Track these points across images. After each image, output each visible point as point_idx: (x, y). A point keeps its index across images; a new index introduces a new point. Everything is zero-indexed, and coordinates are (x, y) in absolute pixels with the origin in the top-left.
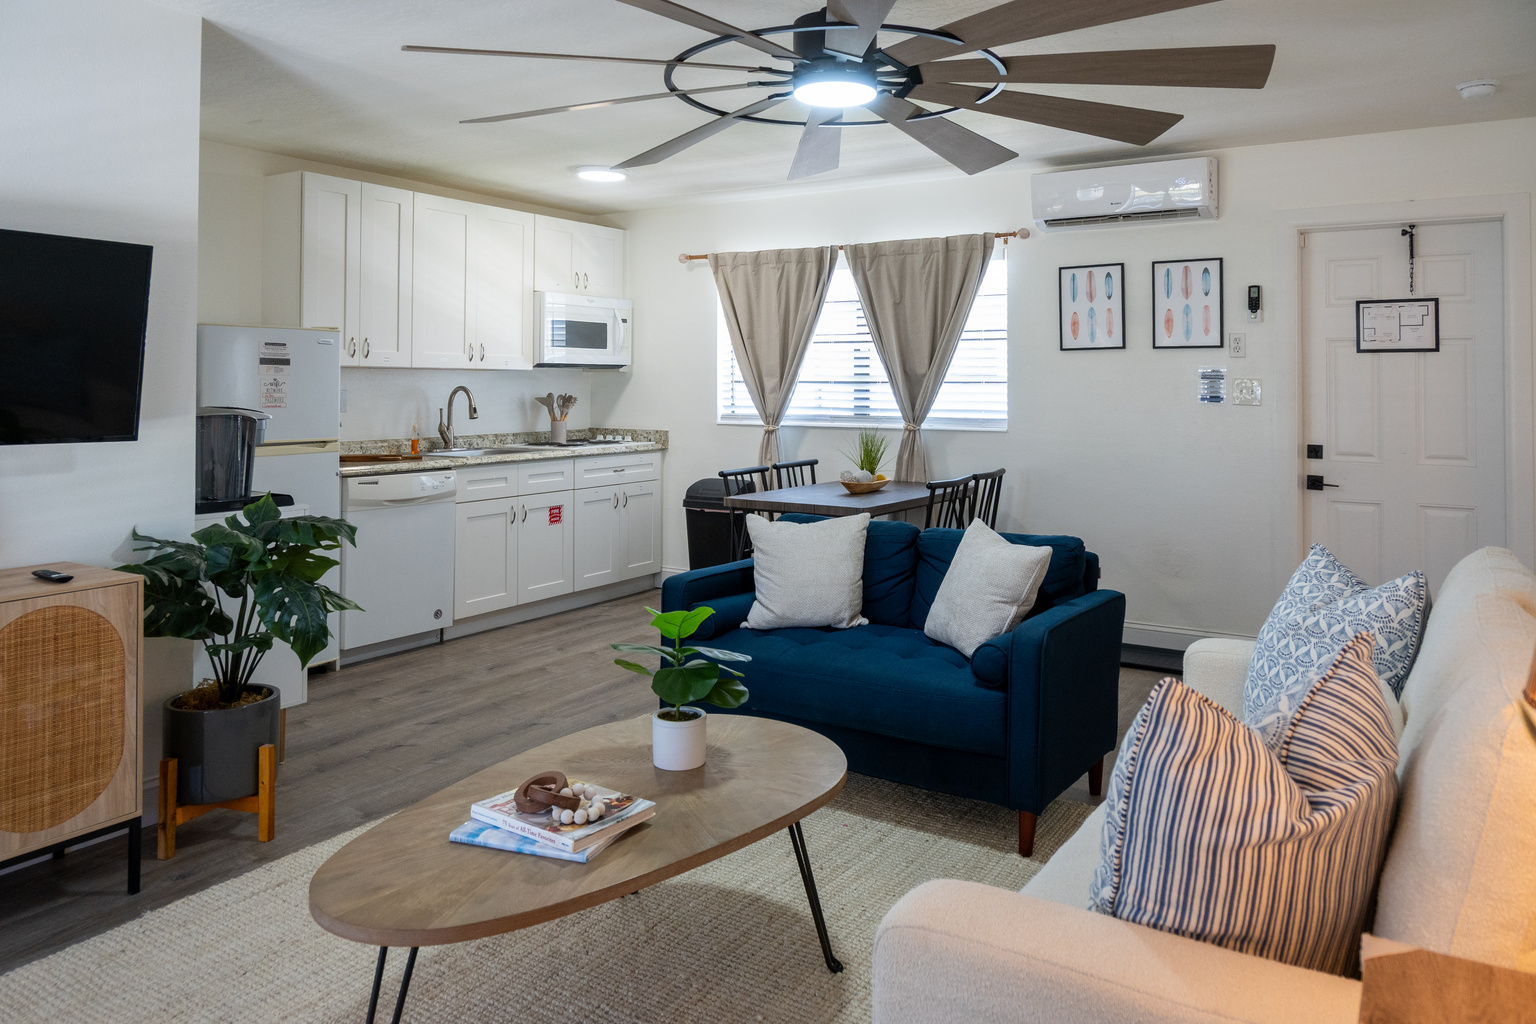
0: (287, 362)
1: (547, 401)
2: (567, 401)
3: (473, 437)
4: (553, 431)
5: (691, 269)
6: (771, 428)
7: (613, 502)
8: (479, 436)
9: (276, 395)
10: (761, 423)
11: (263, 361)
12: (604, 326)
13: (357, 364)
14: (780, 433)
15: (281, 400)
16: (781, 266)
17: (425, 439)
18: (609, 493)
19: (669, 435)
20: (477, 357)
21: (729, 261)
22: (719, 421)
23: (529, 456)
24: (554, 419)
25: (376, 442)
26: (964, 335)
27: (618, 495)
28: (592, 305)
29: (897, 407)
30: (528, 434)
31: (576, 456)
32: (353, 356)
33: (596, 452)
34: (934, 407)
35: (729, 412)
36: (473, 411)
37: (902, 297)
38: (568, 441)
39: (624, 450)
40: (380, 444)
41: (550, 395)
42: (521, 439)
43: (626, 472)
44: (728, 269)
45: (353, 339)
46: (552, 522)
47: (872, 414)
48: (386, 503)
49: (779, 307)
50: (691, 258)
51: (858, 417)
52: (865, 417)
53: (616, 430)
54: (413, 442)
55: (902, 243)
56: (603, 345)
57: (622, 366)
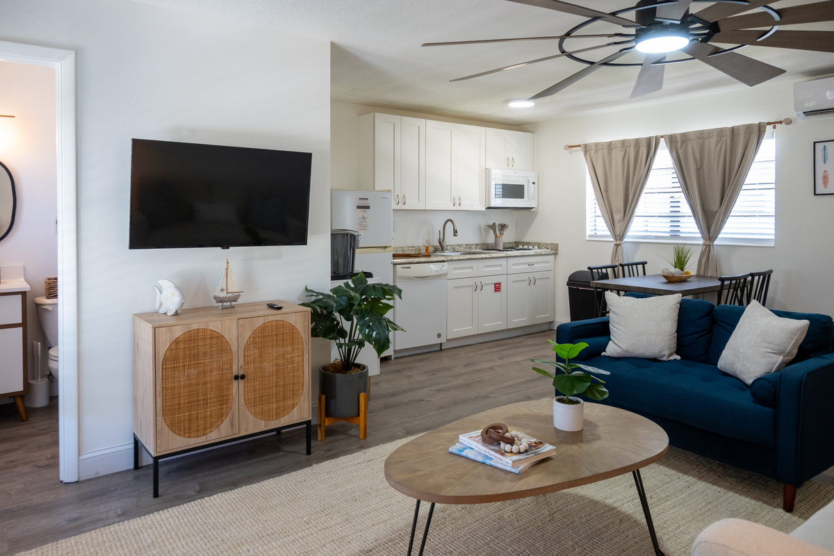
0: (368, 207)
1: (493, 227)
2: (503, 227)
3: (455, 245)
4: (496, 243)
5: (571, 153)
6: (618, 243)
7: (528, 282)
8: (459, 245)
9: (364, 224)
10: (612, 240)
11: (359, 207)
12: (523, 186)
13: (399, 208)
14: (624, 246)
15: (366, 226)
16: (624, 149)
17: (432, 246)
18: (525, 277)
19: (559, 246)
20: (457, 204)
21: (593, 148)
22: (587, 238)
23: (484, 256)
24: (496, 237)
25: (409, 247)
26: (744, 187)
27: (530, 277)
28: (517, 175)
29: (698, 231)
30: (483, 244)
31: (508, 257)
32: (398, 204)
33: (519, 254)
34: (723, 231)
35: (593, 233)
36: (455, 232)
37: (702, 164)
38: (504, 248)
39: (534, 253)
40: (411, 248)
41: (494, 224)
42: (479, 247)
43: (535, 266)
44: (593, 152)
45: (398, 196)
46: (495, 291)
47: (681, 235)
48: (415, 278)
49: (623, 173)
50: (571, 147)
51: (672, 237)
52: (677, 237)
53: (529, 243)
54: (426, 247)
55: (702, 132)
56: (522, 197)
57: (532, 208)
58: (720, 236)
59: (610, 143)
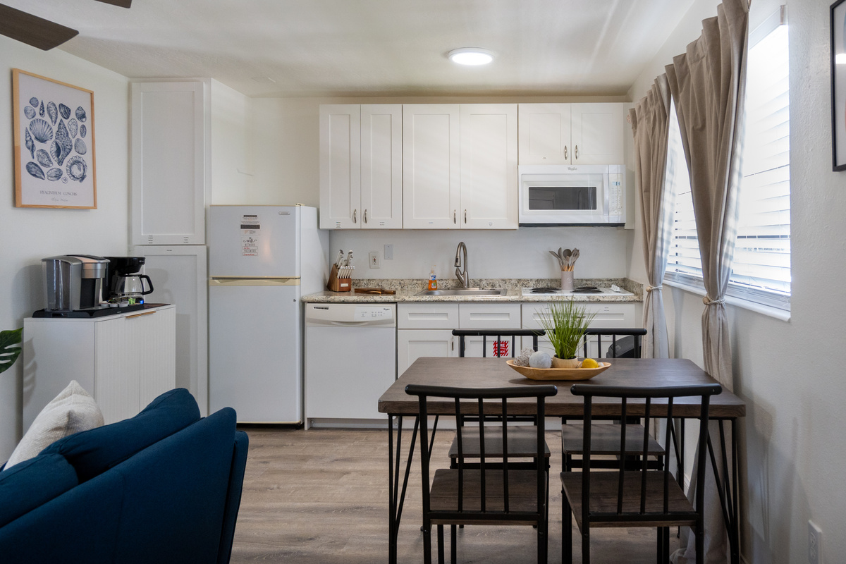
0: (258, 227)
4: (563, 280)
6: (650, 288)
8: (503, 280)
9: (251, 248)
11: (243, 227)
13: (360, 227)
15: (254, 251)
20: (460, 219)
24: (563, 269)
31: (522, 301)
32: (355, 222)
33: (547, 299)
42: (543, 284)
45: (355, 211)
48: (335, 323)
54: (431, 282)
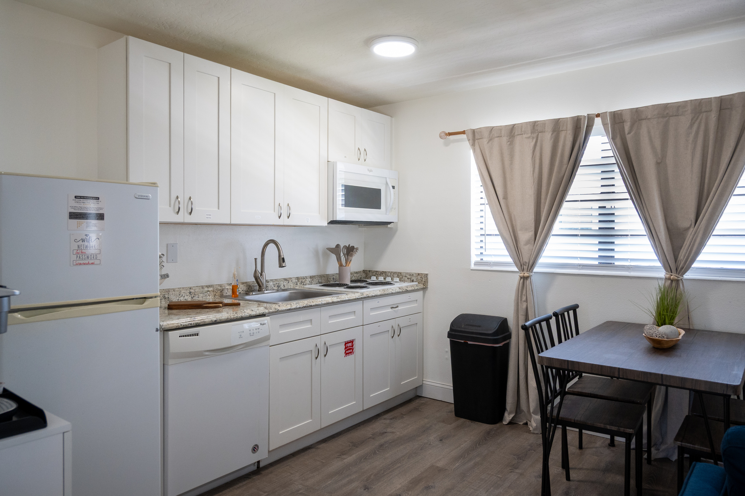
0: (100, 217)
1: (336, 250)
2: (350, 250)
3: (280, 280)
4: (340, 274)
5: (447, 144)
6: (526, 275)
7: (391, 334)
8: (285, 280)
10: (515, 269)
12: (380, 190)
13: (181, 221)
14: (534, 278)
16: (535, 135)
17: (243, 283)
18: (387, 326)
19: (429, 277)
20: (284, 216)
21: (486, 134)
22: (473, 267)
23: (328, 299)
24: (341, 265)
25: (203, 287)
26: (737, 191)
27: (394, 326)
28: (371, 174)
29: (656, 258)
30: (321, 276)
31: (365, 298)
32: (178, 212)
33: (379, 293)
34: (700, 258)
35: (478, 259)
36: (282, 261)
37: (664, 156)
38: (352, 281)
39: (398, 290)
40: (206, 289)
41: (338, 246)
42: (316, 280)
43: (399, 308)
44: (485, 141)
45: (177, 198)
46: (346, 354)
47: (617, 263)
48: (207, 353)
49: (534, 171)
50: (450, 134)
51: (601, 266)
52: (610, 266)
53: (385, 272)
54: (233, 286)
55: (666, 106)
56: (378, 206)
57: (390, 223)
58: (695, 265)
59: (513, 127)
